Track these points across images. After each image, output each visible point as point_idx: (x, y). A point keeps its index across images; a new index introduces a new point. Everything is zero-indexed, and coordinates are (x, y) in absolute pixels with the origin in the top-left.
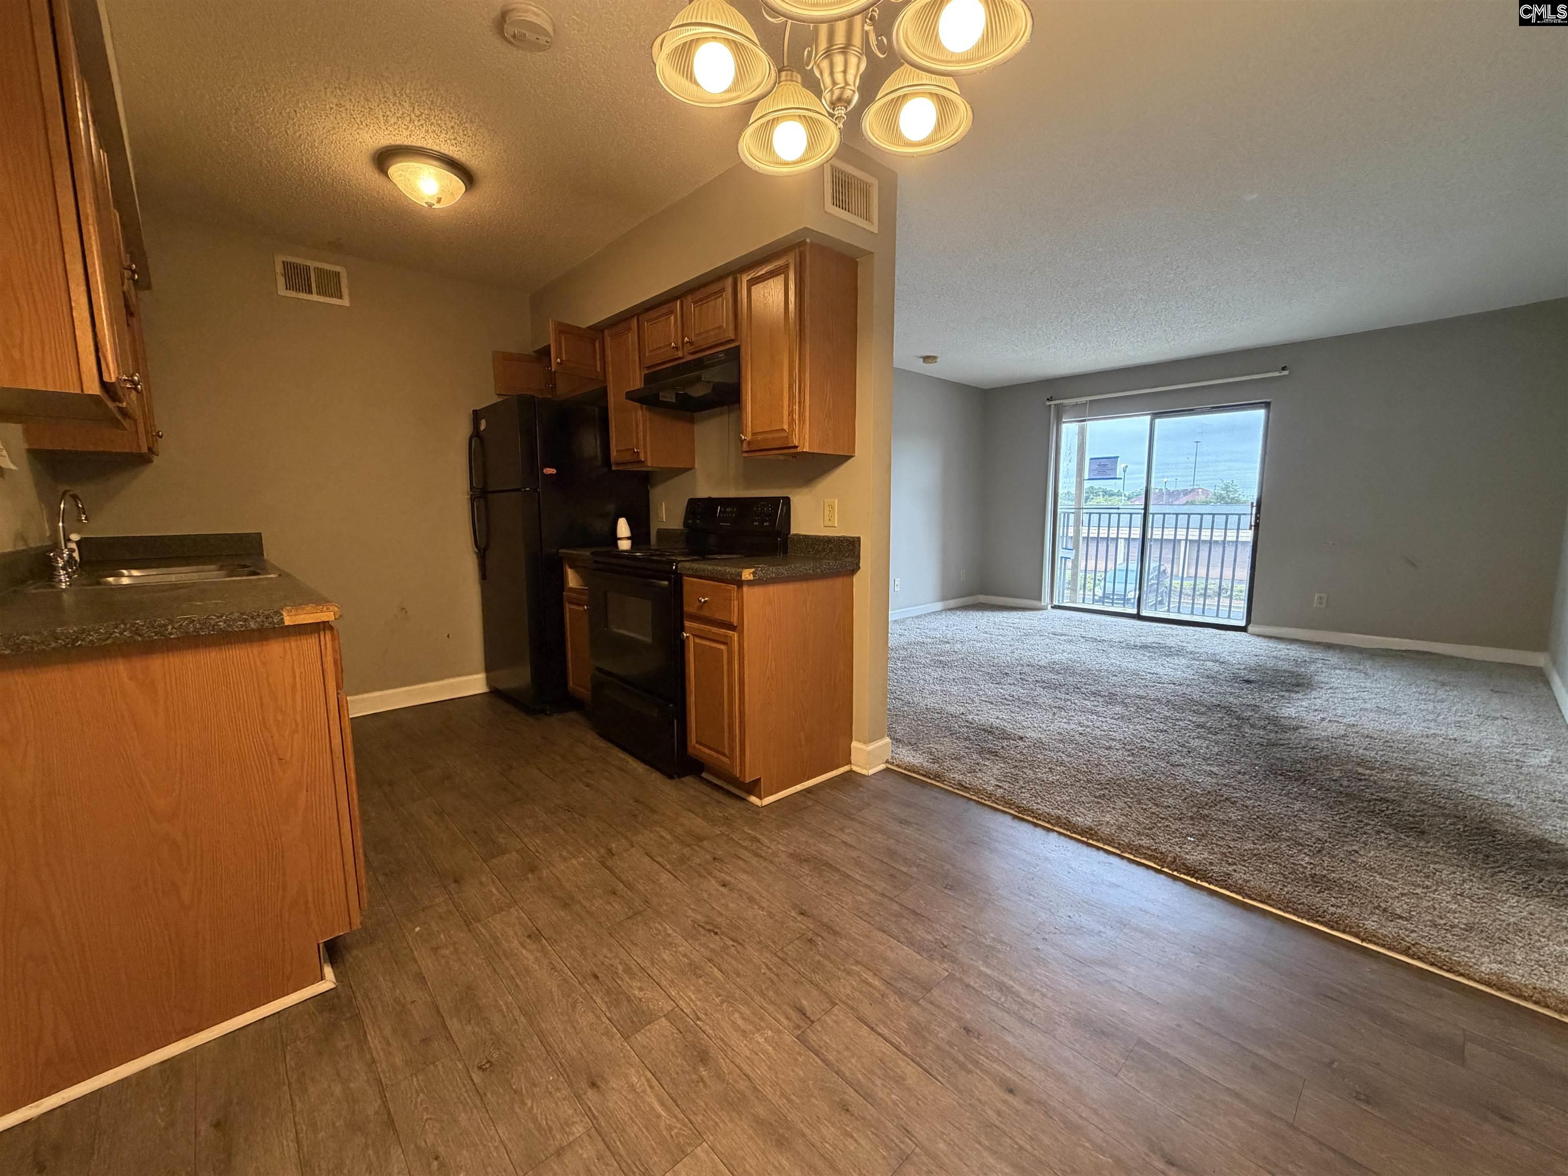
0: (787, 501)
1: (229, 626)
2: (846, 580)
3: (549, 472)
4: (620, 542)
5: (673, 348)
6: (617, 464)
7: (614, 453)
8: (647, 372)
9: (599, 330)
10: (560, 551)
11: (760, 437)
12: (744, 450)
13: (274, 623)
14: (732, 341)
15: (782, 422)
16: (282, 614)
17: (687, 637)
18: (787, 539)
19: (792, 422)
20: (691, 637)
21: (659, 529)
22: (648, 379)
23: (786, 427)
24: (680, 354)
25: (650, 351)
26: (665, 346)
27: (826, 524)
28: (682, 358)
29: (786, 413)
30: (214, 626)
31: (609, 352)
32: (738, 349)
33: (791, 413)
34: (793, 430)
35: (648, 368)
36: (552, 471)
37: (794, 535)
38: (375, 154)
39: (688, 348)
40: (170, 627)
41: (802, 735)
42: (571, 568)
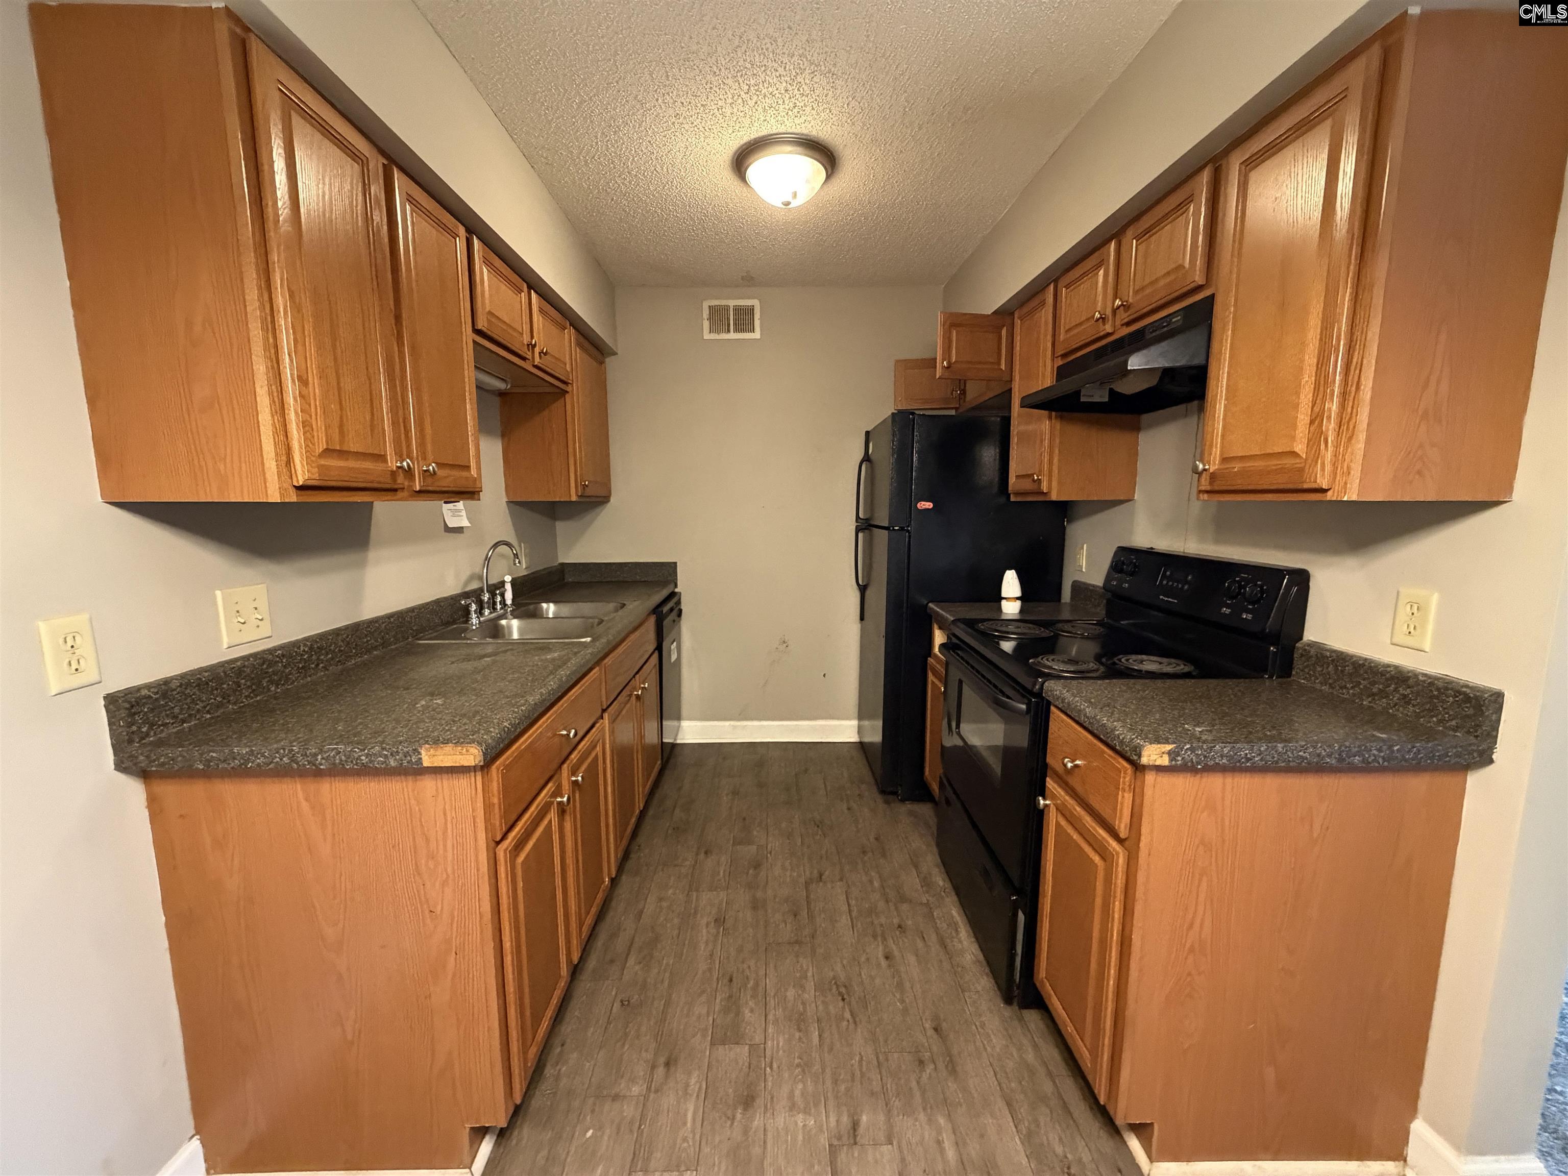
0: (1302, 579)
1: (371, 761)
2: (1444, 780)
3: (924, 507)
4: (1004, 603)
5: (1098, 320)
6: (1017, 494)
7: (1012, 479)
8: (1060, 362)
9: (1006, 314)
10: (930, 605)
11: (1237, 467)
12: (1203, 488)
13: (413, 764)
14: (1199, 288)
15: (1293, 438)
16: (420, 753)
17: (1046, 806)
18: (1293, 648)
19: (1316, 437)
20: (1053, 809)
21: (1074, 582)
22: (1062, 373)
23: (1300, 448)
24: (1108, 328)
25: (1068, 331)
26: (1088, 319)
27: (1400, 638)
28: (1108, 335)
29: (1303, 418)
30: (357, 759)
31: (1017, 338)
32: (1211, 299)
33: (1316, 419)
34: (1317, 456)
35: (1064, 356)
36: (929, 505)
37: (1313, 644)
38: (732, 163)
39: (1123, 316)
40: (319, 757)
41: (1270, 1073)
42: (940, 628)
